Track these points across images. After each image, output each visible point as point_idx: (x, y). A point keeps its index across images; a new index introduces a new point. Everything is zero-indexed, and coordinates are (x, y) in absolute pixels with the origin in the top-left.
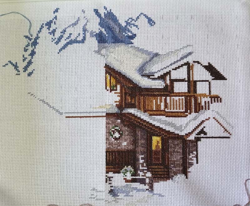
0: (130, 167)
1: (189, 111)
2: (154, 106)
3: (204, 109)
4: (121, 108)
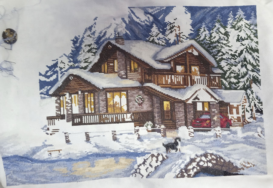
0: (150, 122)
1: (187, 84)
2: (164, 81)
3: (196, 83)
4: (142, 83)
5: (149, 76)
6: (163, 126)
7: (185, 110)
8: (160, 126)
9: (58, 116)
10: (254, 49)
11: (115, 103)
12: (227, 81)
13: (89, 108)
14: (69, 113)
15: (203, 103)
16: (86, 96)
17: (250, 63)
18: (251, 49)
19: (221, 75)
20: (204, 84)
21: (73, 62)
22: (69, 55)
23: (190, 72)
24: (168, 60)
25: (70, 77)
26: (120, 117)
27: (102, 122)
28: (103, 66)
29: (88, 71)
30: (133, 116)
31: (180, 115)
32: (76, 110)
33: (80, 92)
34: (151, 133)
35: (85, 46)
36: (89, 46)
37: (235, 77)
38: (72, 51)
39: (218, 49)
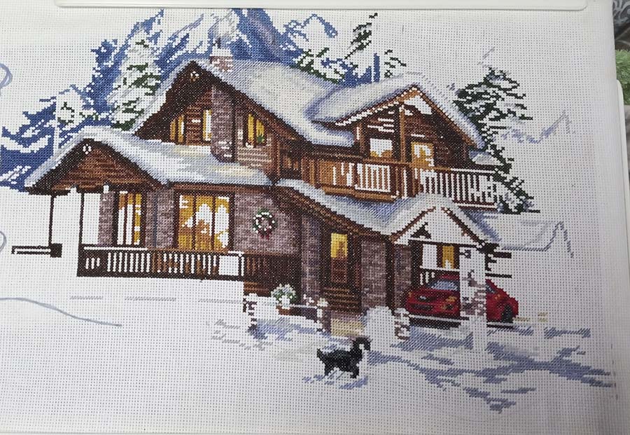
0: (288, 286)
1: (398, 192)
2: (334, 179)
3: (425, 191)
4: (273, 177)
5: (292, 163)
6: (323, 303)
7: (388, 260)
8: (316, 300)
11: (197, 224)
12: (512, 190)
13: (128, 233)
15: (440, 246)
16: (122, 199)
19: (494, 172)
20: (445, 195)
21: (95, 107)
22: (85, 89)
23: (409, 158)
24: (347, 122)
25: (84, 147)
26: (208, 263)
27: (159, 272)
28: (173, 123)
29: (133, 135)
30: (243, 264)
31: (374, 274)
32: (91, 235)
33: (106, 189)
34: (288, 317)
35: (130, 68)
36: (141, 68)
38: (94, 78)
39: (486, 101)
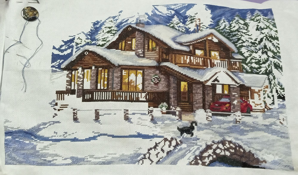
0: (165, 103)
2: (182, 61)
3: (216, 66)
4: (159, 62)
5: (166, 56)
6: (178, 109)
8: (176, 108)
9: (68, 91)
10: (274, 37)
11: (130, 81)
12: (249, 66)
13: (102, 84)
14: (80, 88)
15: (223, 85)
16: (100, 72)
17: (270, 50)
18: (271, 37)
19: (241, 61)
20: (224, 67)
21: (91, 39)
22: (87, 33)
23: (210, 56)
24: (187, 44)
25: (85, 53)
26: (134, 96)
27: (114, 99)
28: (120, 43)
29: (105, 48)
30: (148, 96)
31: (198, 97)
32: (87, 85)
33: (93, 68)
34: (165, 115)
35: (105, 28)
37: (256, 63)
39: (238, 37)
